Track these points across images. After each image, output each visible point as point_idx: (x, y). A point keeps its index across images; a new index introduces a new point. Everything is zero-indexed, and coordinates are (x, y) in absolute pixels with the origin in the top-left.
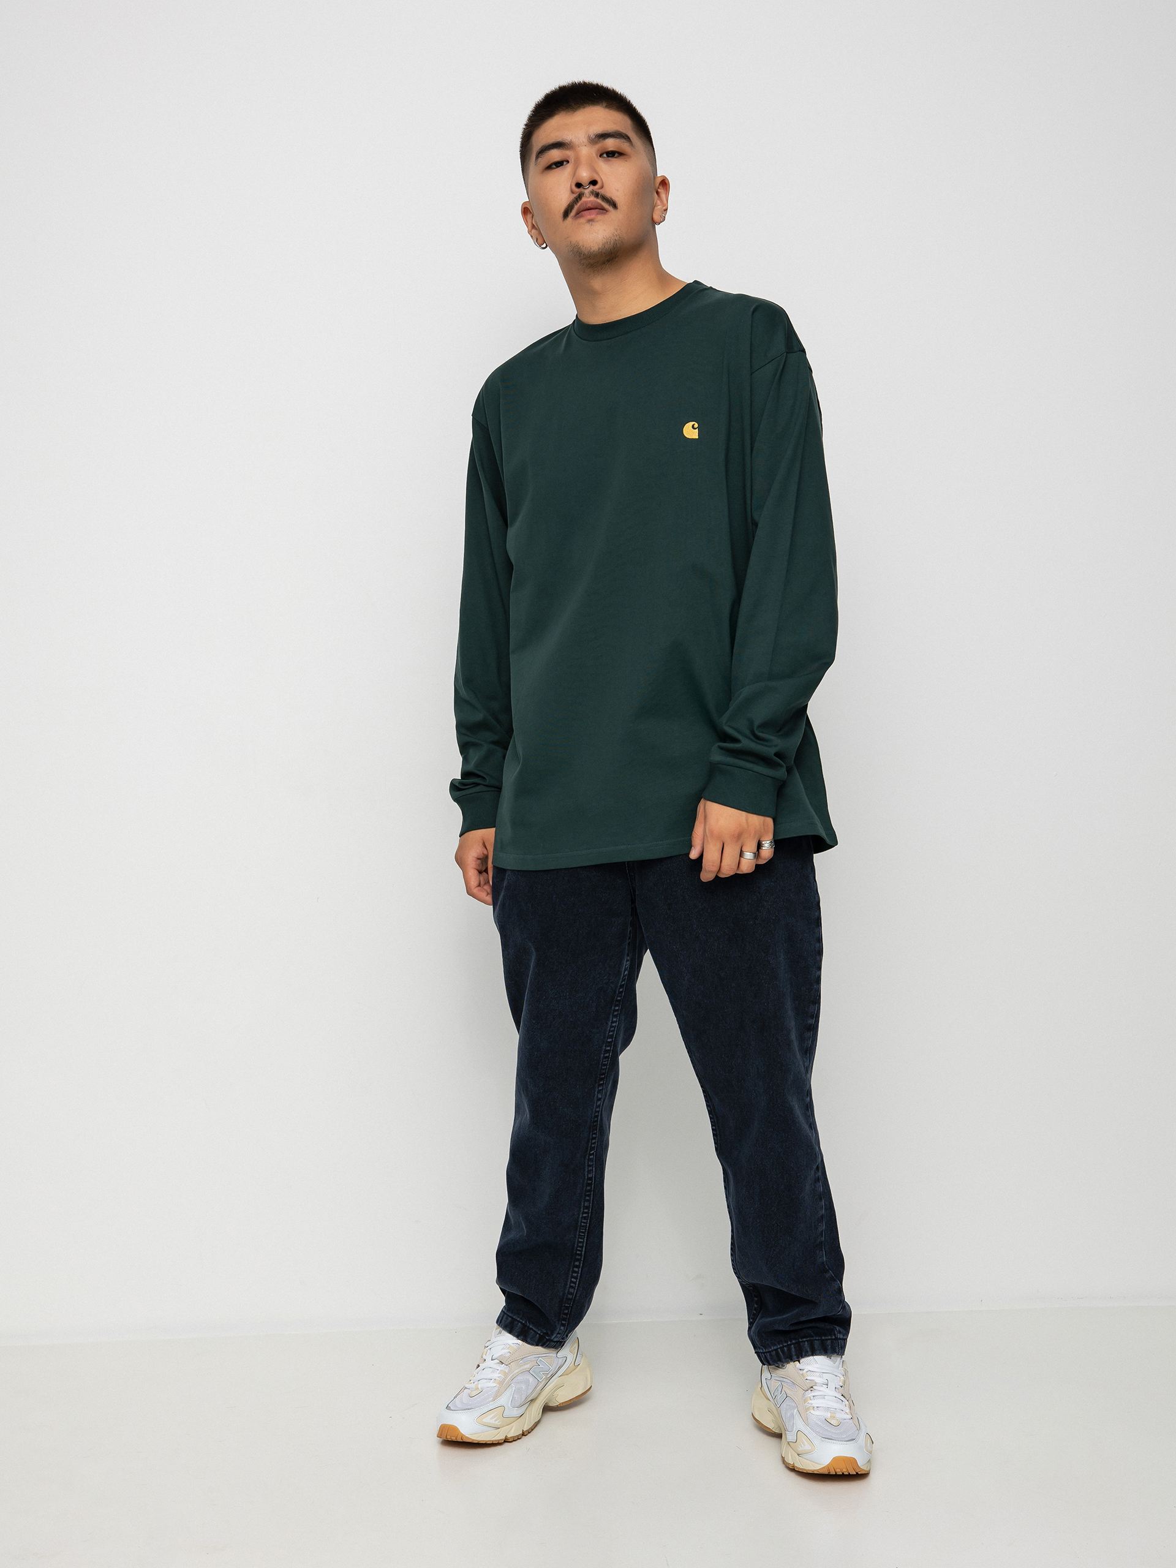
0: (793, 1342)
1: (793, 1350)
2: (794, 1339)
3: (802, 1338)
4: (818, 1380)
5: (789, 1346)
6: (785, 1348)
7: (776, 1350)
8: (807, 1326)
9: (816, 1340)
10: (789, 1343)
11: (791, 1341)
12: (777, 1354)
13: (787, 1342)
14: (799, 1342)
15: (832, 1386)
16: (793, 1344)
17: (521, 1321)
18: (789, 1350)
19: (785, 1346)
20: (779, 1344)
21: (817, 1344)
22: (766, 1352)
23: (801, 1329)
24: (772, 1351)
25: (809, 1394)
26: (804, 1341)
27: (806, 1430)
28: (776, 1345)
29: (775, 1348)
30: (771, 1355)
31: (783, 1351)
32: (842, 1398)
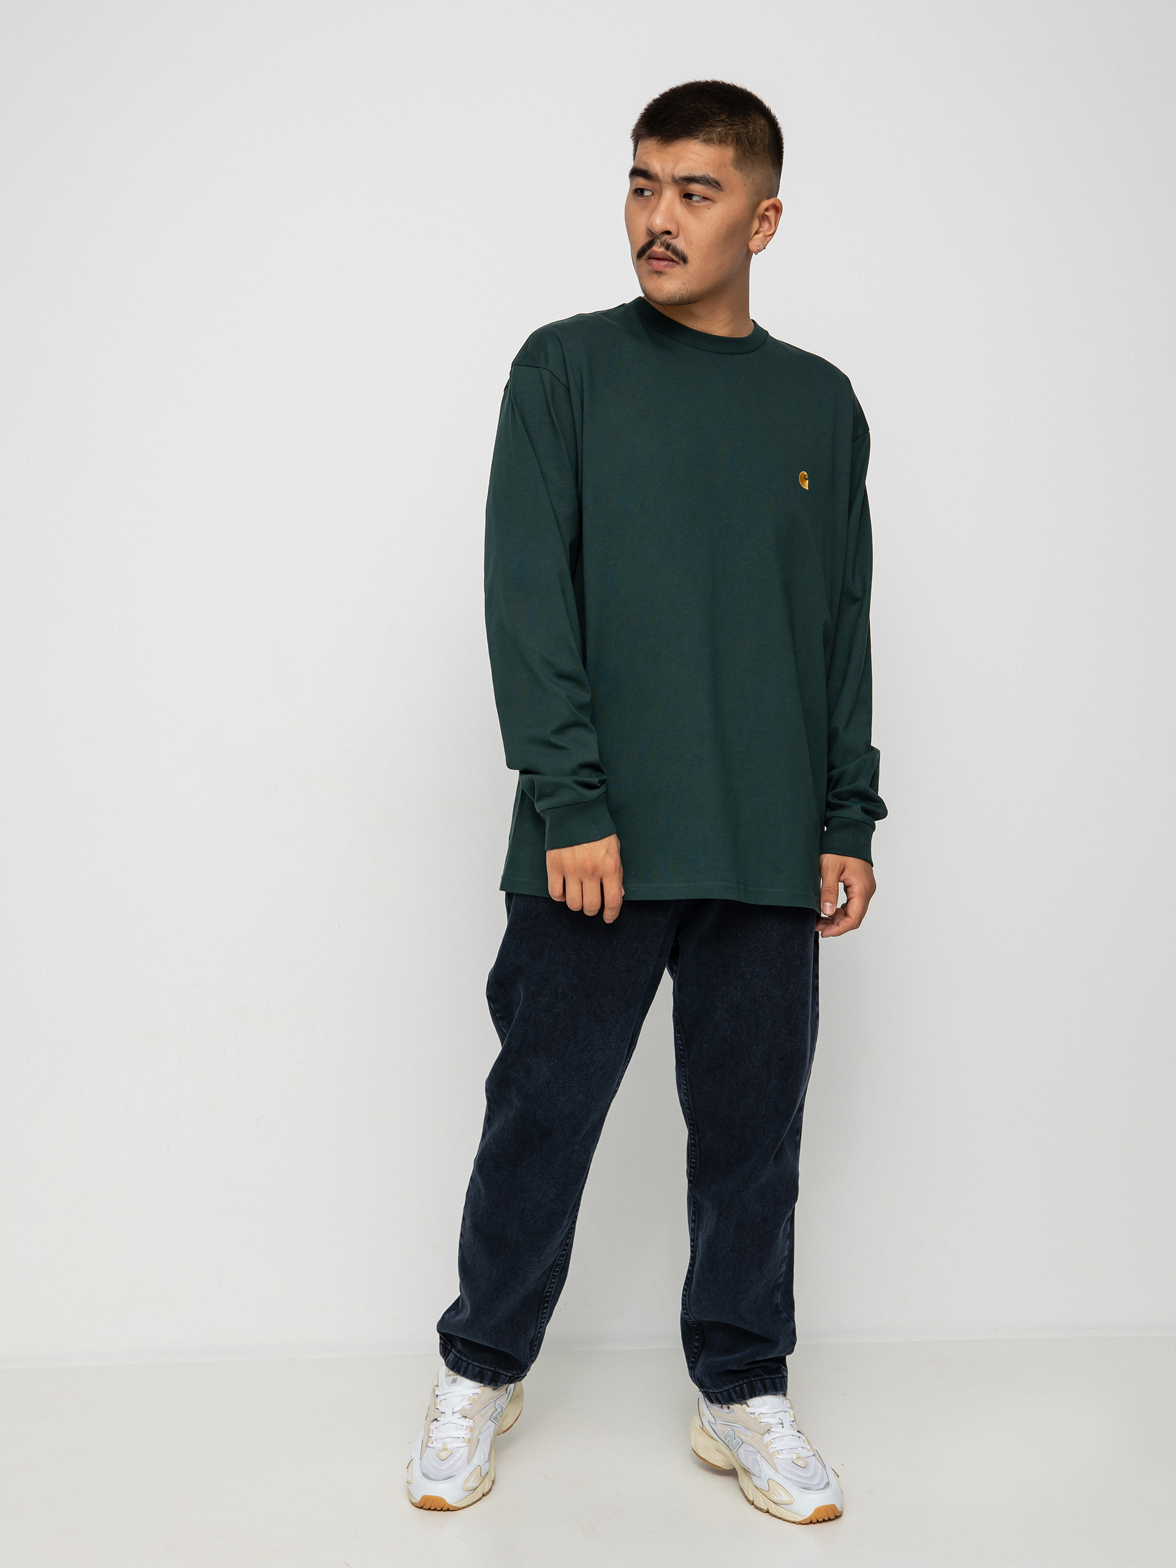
0: (746, 1381)
1: (746, 1389)
2: (746, 1378)
3: (754, 1377)
4: (772, 1421)
5: (741, 1386)
6: (737, 1388)
7: (728, 1390)
8: (760, 1365)
9: (767, 1379)
10: (741, 1382)
11: (743, 1380)
12: (729, 1394)
13: (738, 1381)
14: (751, 1381)
15: (787, 1424)
16: (745, 1383)
17: (490, 1368)
18: (742, 1389)
19: (737, 1386)
20: (730, 1384)
21: (768, 1382)
22: (717, 1393)
23: (753, 1369)
24: (724, 1391)
25: (767, 1438)
26: (757, 1380)
27: (779, 1479)
28: (726, 1385)
29: (727, 1388)
30: (722, 1395)
31: (735, 1391)
32: (799, 1434)
